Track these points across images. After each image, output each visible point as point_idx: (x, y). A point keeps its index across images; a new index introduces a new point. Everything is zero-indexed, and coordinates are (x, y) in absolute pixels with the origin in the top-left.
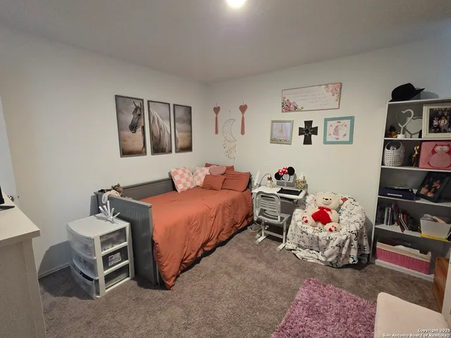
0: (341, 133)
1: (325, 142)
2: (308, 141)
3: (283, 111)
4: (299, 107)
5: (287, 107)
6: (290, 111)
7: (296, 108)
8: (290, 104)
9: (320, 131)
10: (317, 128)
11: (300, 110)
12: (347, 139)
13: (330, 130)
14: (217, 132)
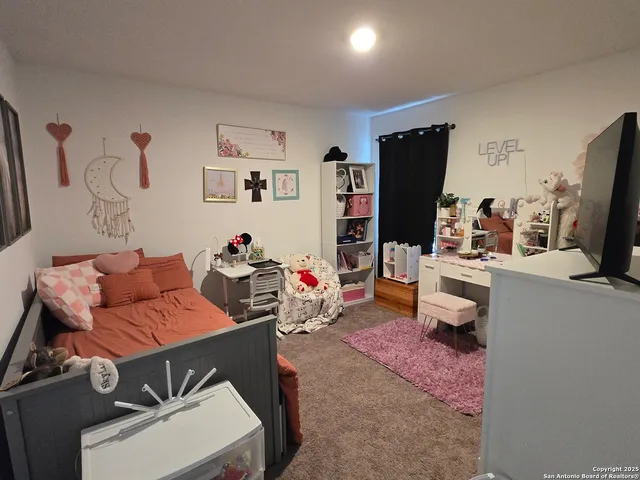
0: (289, 187)
1: (276, 199)
2: (257, 198)
3: (219, 155)
4: (243, 153)
5: (227, 150)
6: (231, 155)
7: (239, 153)
8: (231, 147)
9: (269, 184)
10: (265, 181)
11: (244, 157)
12: (294, 194)
13: (279, 184)
14: (64, 180)
